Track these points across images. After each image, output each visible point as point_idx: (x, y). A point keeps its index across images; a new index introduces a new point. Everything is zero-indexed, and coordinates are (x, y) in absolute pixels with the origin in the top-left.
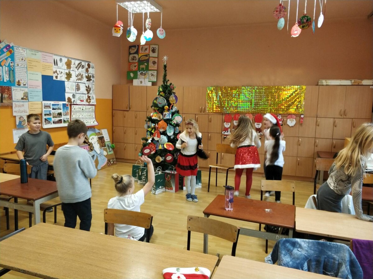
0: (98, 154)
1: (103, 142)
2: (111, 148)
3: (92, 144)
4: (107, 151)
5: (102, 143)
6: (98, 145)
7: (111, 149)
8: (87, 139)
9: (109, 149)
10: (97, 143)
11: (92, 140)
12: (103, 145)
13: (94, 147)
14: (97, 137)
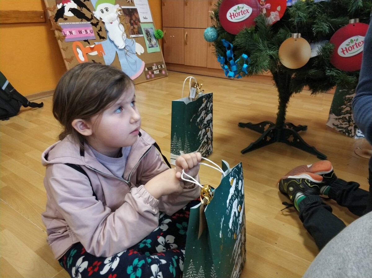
0: (120, 50)
2: (155, 38)
3: (104, 23)
4: (144, 45)
5: (132, 24)
6: (122, 27)
7: (154, 41)
8: (89, 10)
9: (150, 41)
10: (117, 22)
11: (102, 12)
13: (108, 31)
14: (120, 8)
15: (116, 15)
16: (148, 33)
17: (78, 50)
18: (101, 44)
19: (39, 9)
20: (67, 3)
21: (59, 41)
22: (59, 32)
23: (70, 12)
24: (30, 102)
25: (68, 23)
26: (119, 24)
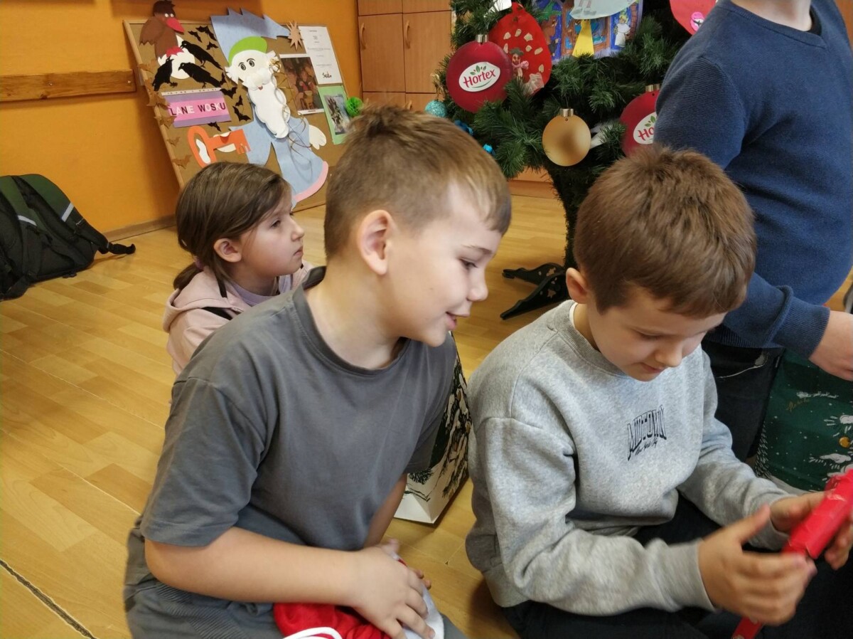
0: (280, 140)
1: (306, 83)
2: (348, 114)
3: (246, 89)
4: (325, 129)
5: (301, 89)
6: (281, 95)
7: (345, 121)
8: (217, 65)
9: (338, 120)
10: (272, 85)
11: (243, 67)
12: (308, 101)
13: (254, 105)
14: (276, 59)
15: (270, 73)
16: (332, 105)
17: (199, 143)
18: (241, 131)
19: (124, 66)
20: (175, 53)
21: (163, 128)
22: (162, 109)
23: (182, 70)
24: (111, 244)
25: (179, 92)
26: (276, 89)
